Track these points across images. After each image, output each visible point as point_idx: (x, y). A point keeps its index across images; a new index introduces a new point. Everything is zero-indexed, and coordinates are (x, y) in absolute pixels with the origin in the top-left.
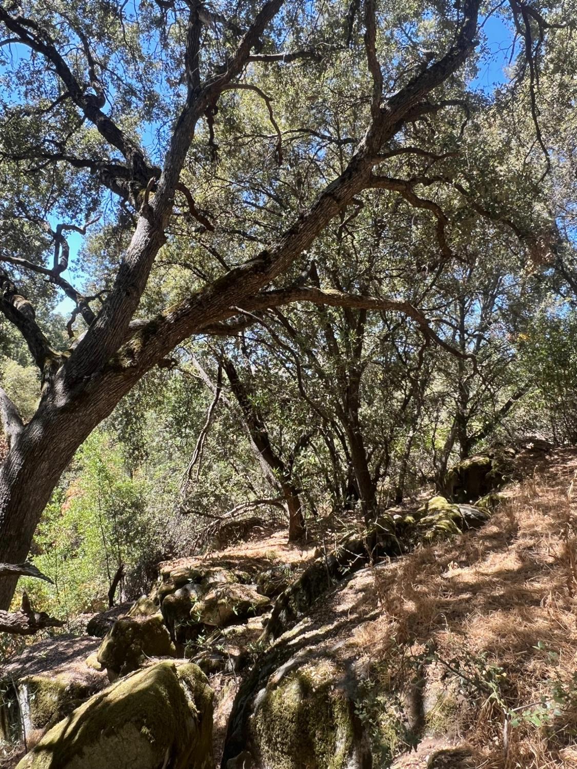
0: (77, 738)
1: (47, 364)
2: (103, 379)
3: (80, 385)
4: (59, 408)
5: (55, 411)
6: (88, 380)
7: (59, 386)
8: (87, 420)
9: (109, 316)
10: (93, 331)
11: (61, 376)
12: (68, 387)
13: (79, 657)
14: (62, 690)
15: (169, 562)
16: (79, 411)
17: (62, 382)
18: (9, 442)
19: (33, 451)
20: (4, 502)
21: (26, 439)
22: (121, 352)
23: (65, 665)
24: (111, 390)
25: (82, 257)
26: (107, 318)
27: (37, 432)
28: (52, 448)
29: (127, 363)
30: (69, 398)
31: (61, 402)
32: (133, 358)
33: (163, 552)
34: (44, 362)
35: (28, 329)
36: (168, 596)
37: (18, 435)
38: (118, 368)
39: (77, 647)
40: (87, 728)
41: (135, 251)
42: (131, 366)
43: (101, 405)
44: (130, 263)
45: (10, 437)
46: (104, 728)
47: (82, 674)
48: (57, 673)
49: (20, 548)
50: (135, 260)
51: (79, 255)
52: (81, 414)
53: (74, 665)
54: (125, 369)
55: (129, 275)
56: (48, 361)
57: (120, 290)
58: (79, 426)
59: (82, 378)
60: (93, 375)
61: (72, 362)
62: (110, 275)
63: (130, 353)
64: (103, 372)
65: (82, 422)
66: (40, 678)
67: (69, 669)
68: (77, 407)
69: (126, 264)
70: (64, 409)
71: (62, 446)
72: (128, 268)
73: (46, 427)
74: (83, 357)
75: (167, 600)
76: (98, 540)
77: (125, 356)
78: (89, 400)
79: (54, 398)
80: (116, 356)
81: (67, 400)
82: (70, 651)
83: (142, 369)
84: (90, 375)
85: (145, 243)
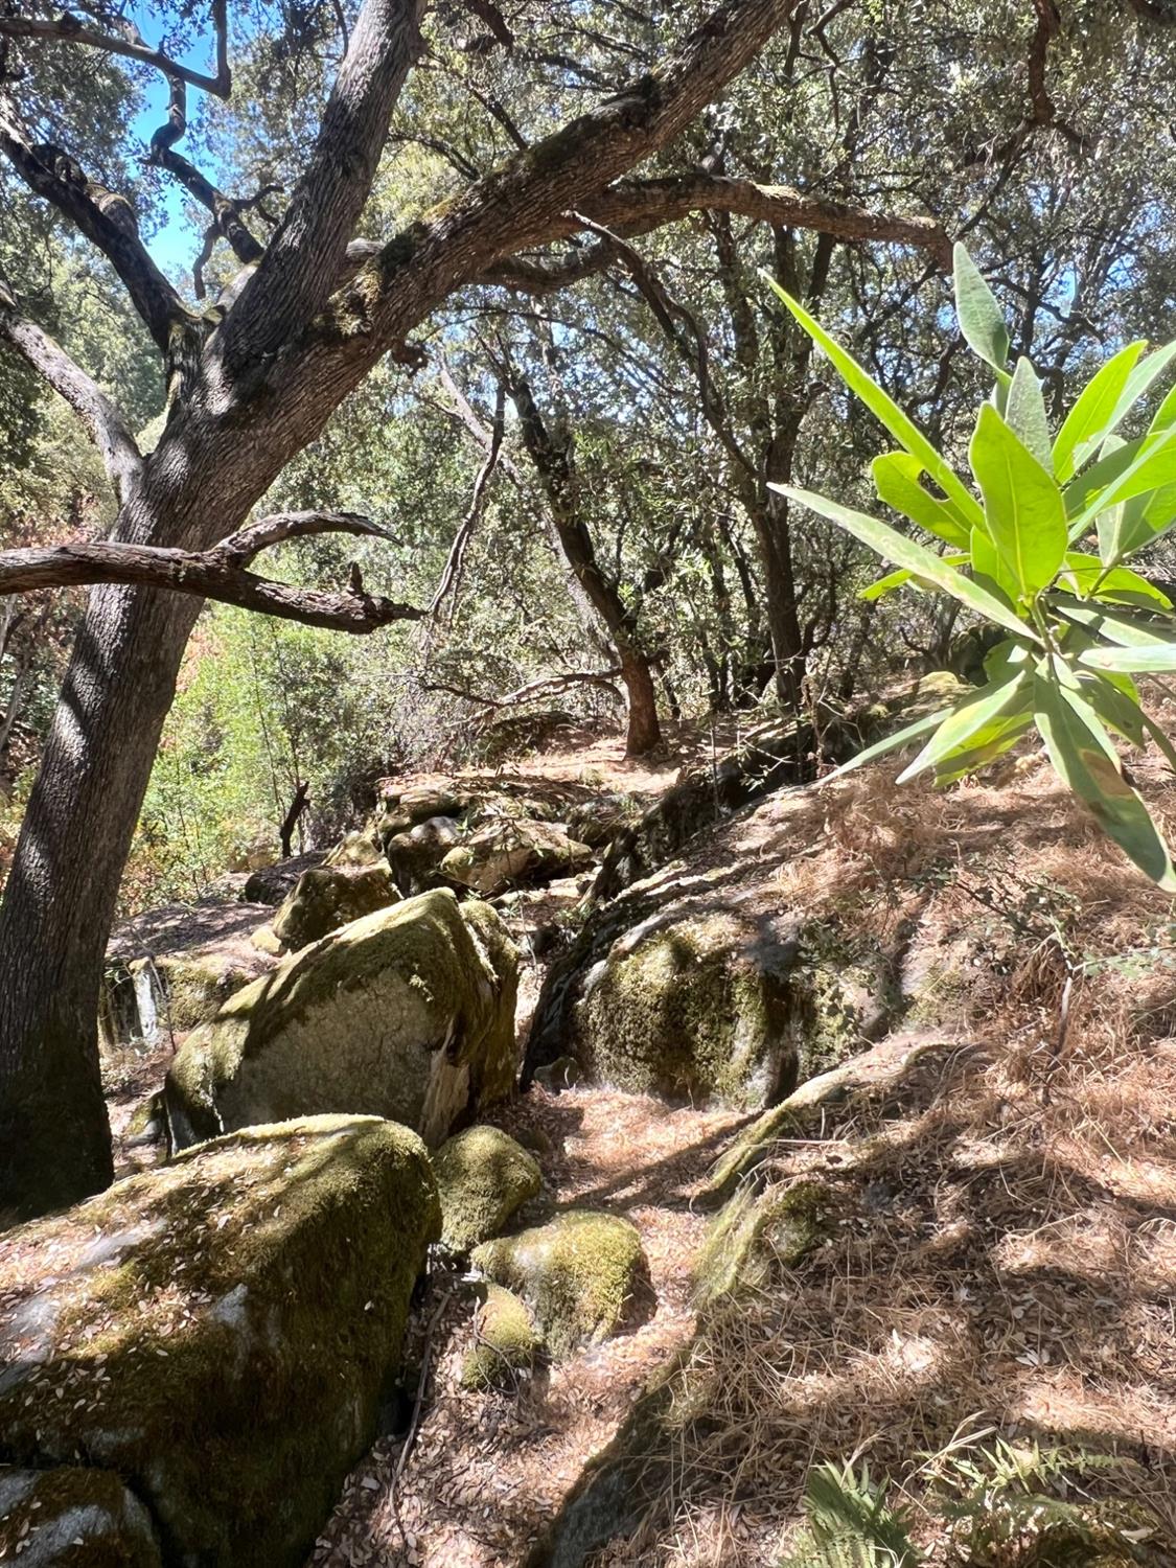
0: (291, 996)
1: (176, 334)
2: (302, 360)
3: (256, 371)
4: (217, 417)
5: (210, 423)
6: (273, 360)
7: (214, 372)
8: (272, 445)
9: (309, 221)
10: (277, 254)
11: (215, 351)
12: (233, 374)
13: (237, 934)
14: (211, 984)
15: (397, 778)
16: (255, 426)
17: (219, 364)
18: (117, 489)
19: (172, 502)
20: (125, 598)
21: (156, 477)
22: (337, 302)
23: (211, 945)
24: (318, 384)
25: (207, 115)
26: (304, 226)
27: (176, 463)
28: (207, 498)
29: (351, 325)
30: (236, 396)
31: (220, 403)
32: (362, 314)
33: (385, 759)
34: (169, 329)
35: (128, 256)
36: (398, 837)
37: (134, 474)
38: (333, 337)
39: (230, 917)
40: (310, 980)
41: (360, 70)
42: (360, 333)
43: (299, 414)
44: (349, 97)
45: (117, 478)
46: (342, 979)
47: (245, 959)
48: (201, 954)
49: (158, 687)
50: (358, 92)
51: (200, 111)
52: (259, 432)
53: (229, 944)
54: (347, 339)
55: (347, 128)
56: (177, 327)
57: (329, 160)
58: (257, 458)
59: (258, 357)
60: (281, 350)
61: (236, 321)
62: (268, 164)
63: (357, 305)
64: (303, 344)
65: (263, 450)
66: (173, 961)
67: (221, 950)
68: (251, 417)
69: (341, 102)
70: (226, 420)
71: (227, 495)
72: (345, 109)
73: (194, 452)
74: (258, 312)
75: (397, 842)
76: (254, 737)
77: (346, 311)
78: (276, 405)
79: (204, 397)
80: (328, 311)
81: (231, 401)
82: (219, 924)
83: (381, 341)
84: (275, 349)
85: (381, 52)
